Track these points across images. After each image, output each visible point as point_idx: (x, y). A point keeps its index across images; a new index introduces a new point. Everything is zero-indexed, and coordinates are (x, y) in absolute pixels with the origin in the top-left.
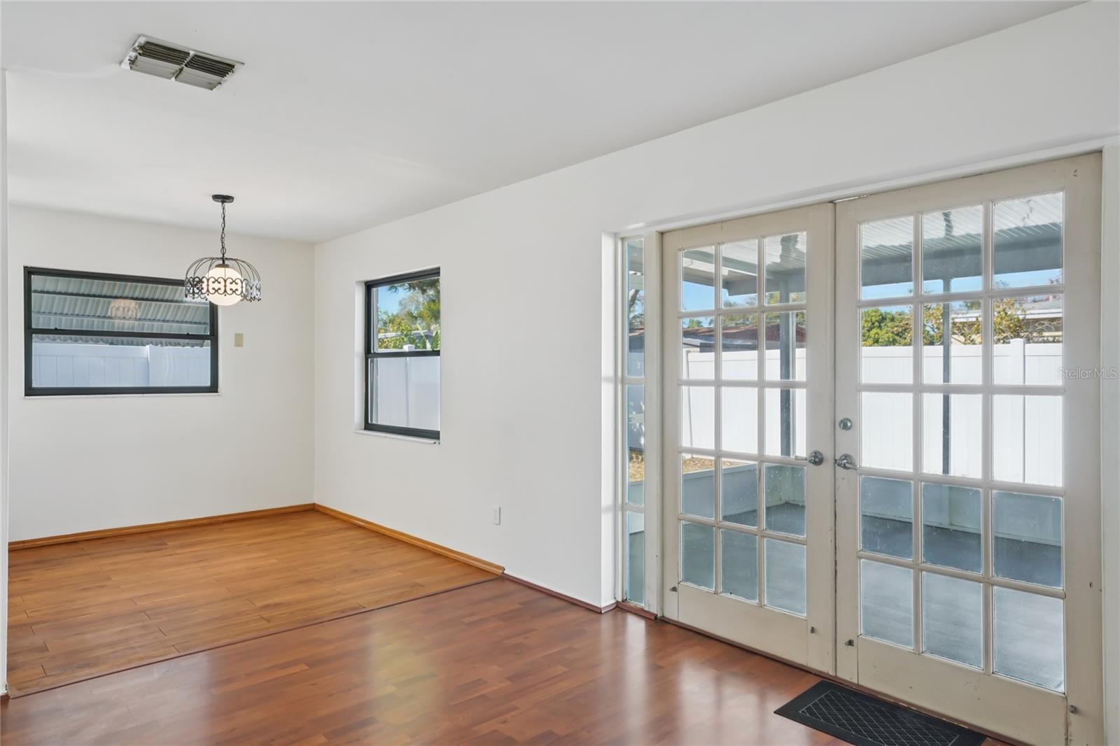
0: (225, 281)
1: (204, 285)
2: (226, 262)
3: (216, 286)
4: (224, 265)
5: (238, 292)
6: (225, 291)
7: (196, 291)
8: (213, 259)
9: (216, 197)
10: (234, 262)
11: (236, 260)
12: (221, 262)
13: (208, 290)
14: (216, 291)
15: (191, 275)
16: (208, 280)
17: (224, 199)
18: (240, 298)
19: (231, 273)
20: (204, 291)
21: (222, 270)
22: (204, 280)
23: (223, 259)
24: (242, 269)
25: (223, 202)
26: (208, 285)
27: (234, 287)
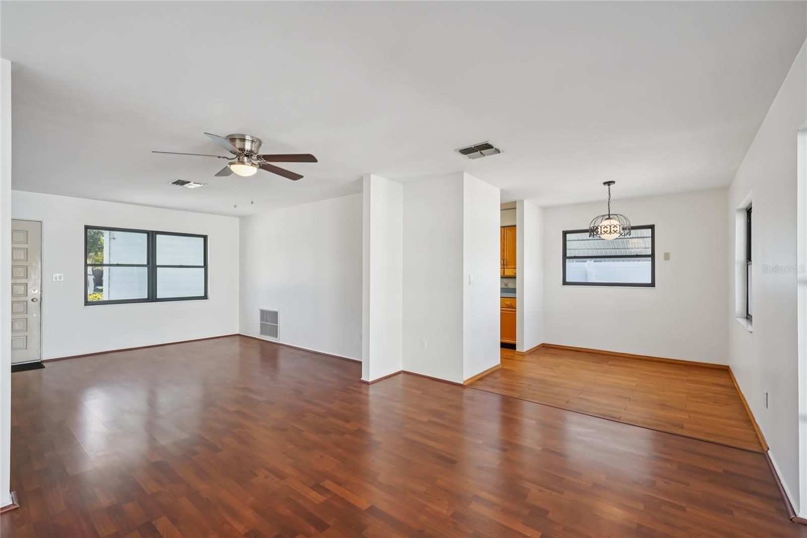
0: (610, 226)
1: (599, 230)
2: (611, 216)
3: (606, 229)
4: (609, 218)
5: (618, 232)
6: (610, 232)
7: (595, 233)
8: (603, 216)
9: (605, 183)
10: (615, 216)
11: (616, 215)
12: (608, 217)
13: (601, 233)
14: (606, 232)
15: (592, 225)
16: (601, 227)
17: (609, 183)
18: (619, 235)
19: (614, 222)
20: (599, 233)
21: (609, 221)
22: (599, 227)
23: (609, 215)
24: (620, 220)
25: (609, 185)
26: (601, 230)
27: (615, 229)
